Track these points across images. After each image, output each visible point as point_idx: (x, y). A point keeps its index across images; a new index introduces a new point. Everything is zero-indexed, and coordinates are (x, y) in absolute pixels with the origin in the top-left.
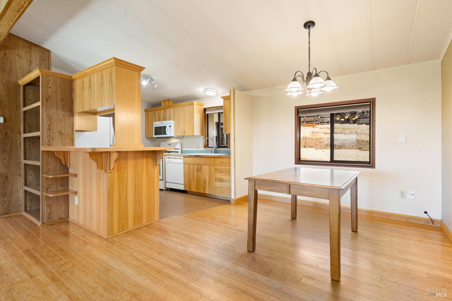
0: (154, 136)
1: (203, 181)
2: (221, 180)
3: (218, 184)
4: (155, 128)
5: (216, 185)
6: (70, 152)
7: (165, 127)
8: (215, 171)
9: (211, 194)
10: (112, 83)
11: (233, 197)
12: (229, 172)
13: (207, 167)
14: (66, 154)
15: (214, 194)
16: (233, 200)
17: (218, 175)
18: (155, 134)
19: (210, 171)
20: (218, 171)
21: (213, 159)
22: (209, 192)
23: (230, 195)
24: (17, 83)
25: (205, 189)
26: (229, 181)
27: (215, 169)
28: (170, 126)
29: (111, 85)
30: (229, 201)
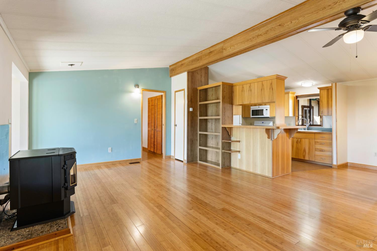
0: (251, 116)
1: (303, 150)
2: (322, 151)
3: (318, 153)
5: (316, 154)
6: (232, 127)
7: (263, 110)
8: (315, 144)
9: (311, 160)
10: (273, 89)
11: (335, 163)
12: (331, 144)
13: (307, 141)
14: (231, 128)
15: (314, 160)
16: (335, 165)
17: (318, 147)
18: (252, 115)
19: (310, 143)
20: (318, 143)
21: (314, 135)
22: (309, 158)
23: (332, 162)
24: (197, 88)
25: (304, 157)
26: (332, 152)
27: (315, 142)
28: (267, 110)
30: (331, 167)
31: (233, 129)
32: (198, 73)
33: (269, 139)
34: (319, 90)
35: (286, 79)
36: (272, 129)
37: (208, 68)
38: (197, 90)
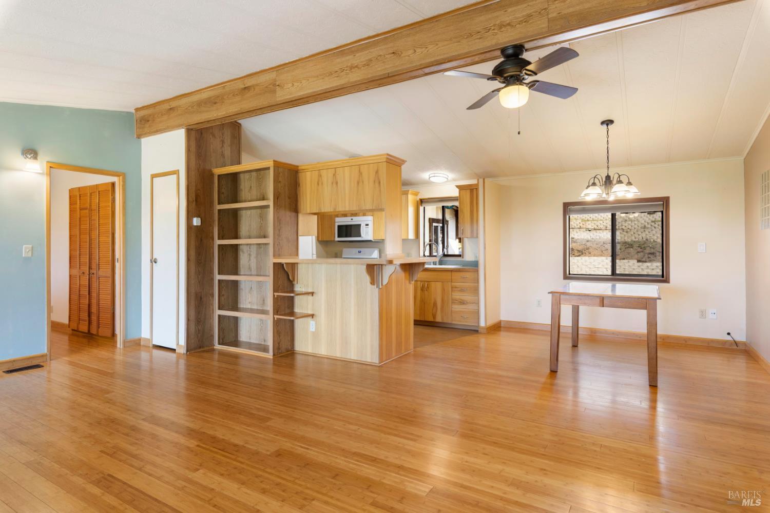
0: (337, 239)
1: (432, 305)
2: (462, 303)
3: (457, 308)
4: (339, 227)
5: (453, 309)
6: (297, 263)
7: (359, 225)
8: (452, 290)
9: (445, 321)
10: (379, 183)
11: (482, 324)
12: (476, 290)
13: (439, 285)
14: (294, 266)
15: (450, 322)
16: (483, 328)
17: (457, 295)
18: (339, 237)
19: (443, 290)
20: (456, 289)
21: (449, 273)
22: (442, 318)
23: (478, 322)
24: (210, 171)
25: (434, 316)
26: (478, 303)
27: (452, 288)
28: (367, 225)
29: (377, 184)
30: (478, 331)
31: (300, 266)
32: (214, 136)
33: (374, 285)
34: (457, 190)
35: (403, 164)
36: (379, 265)
37: (240, 124)
38: (212, 175)
